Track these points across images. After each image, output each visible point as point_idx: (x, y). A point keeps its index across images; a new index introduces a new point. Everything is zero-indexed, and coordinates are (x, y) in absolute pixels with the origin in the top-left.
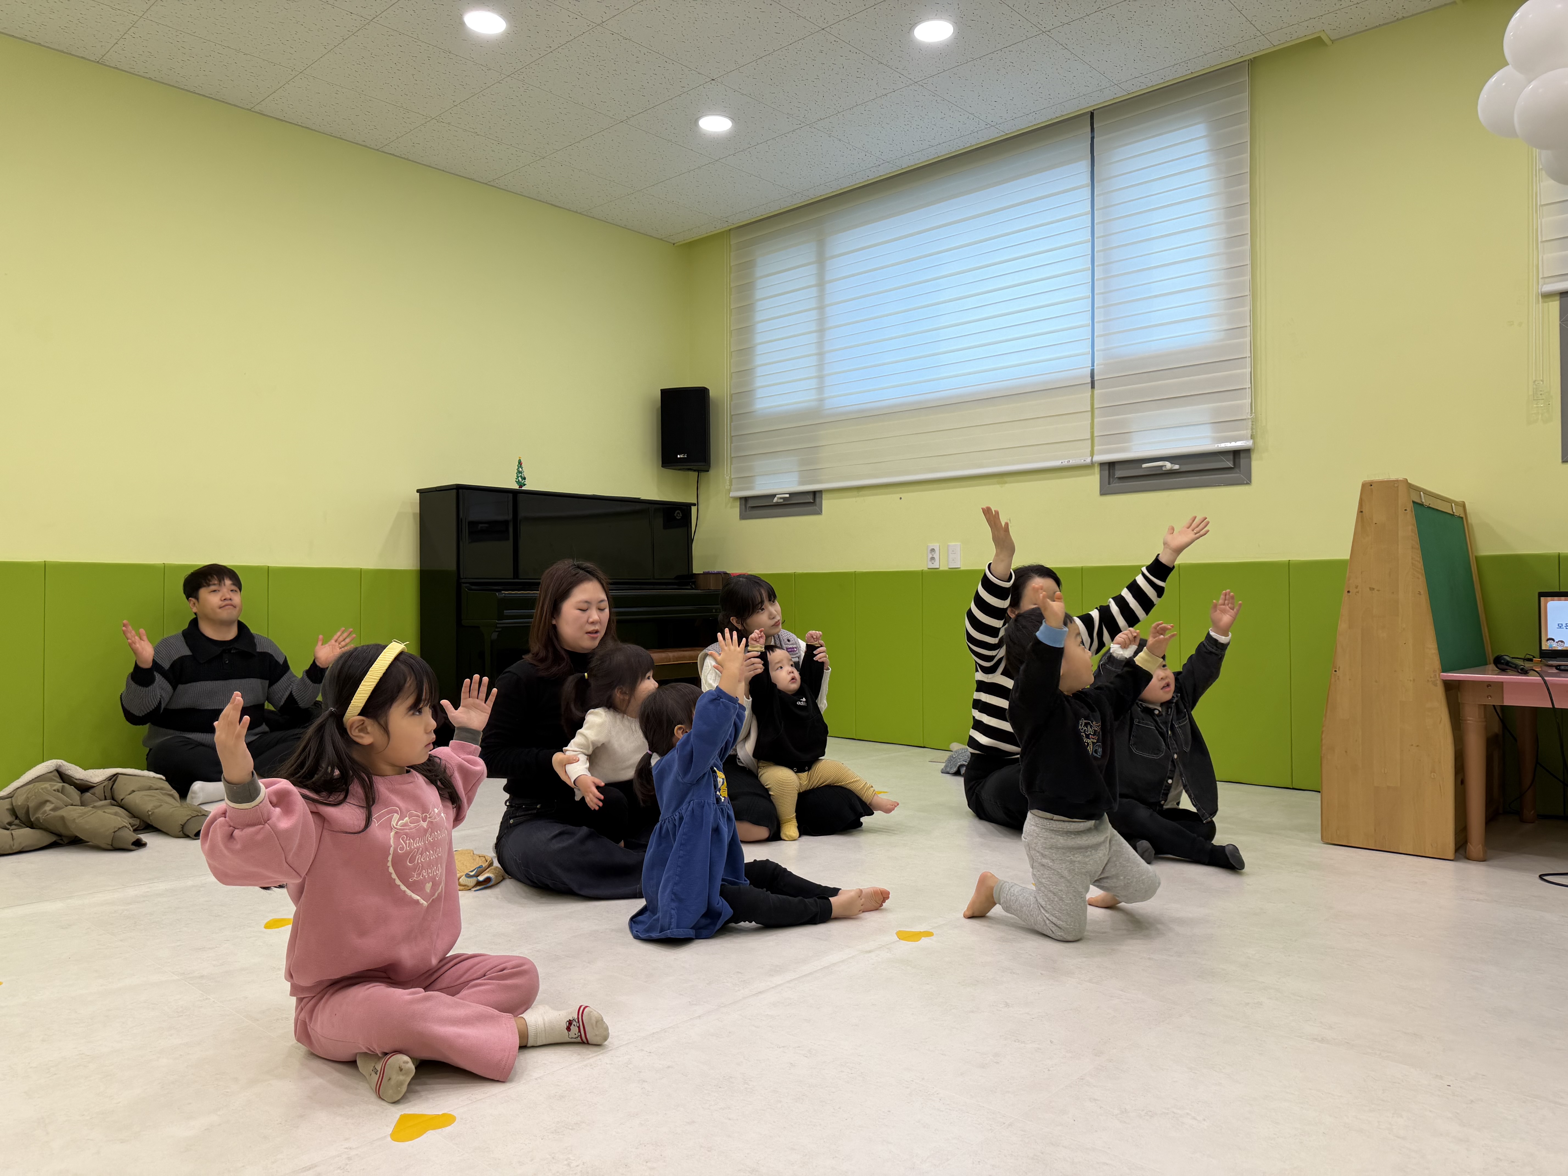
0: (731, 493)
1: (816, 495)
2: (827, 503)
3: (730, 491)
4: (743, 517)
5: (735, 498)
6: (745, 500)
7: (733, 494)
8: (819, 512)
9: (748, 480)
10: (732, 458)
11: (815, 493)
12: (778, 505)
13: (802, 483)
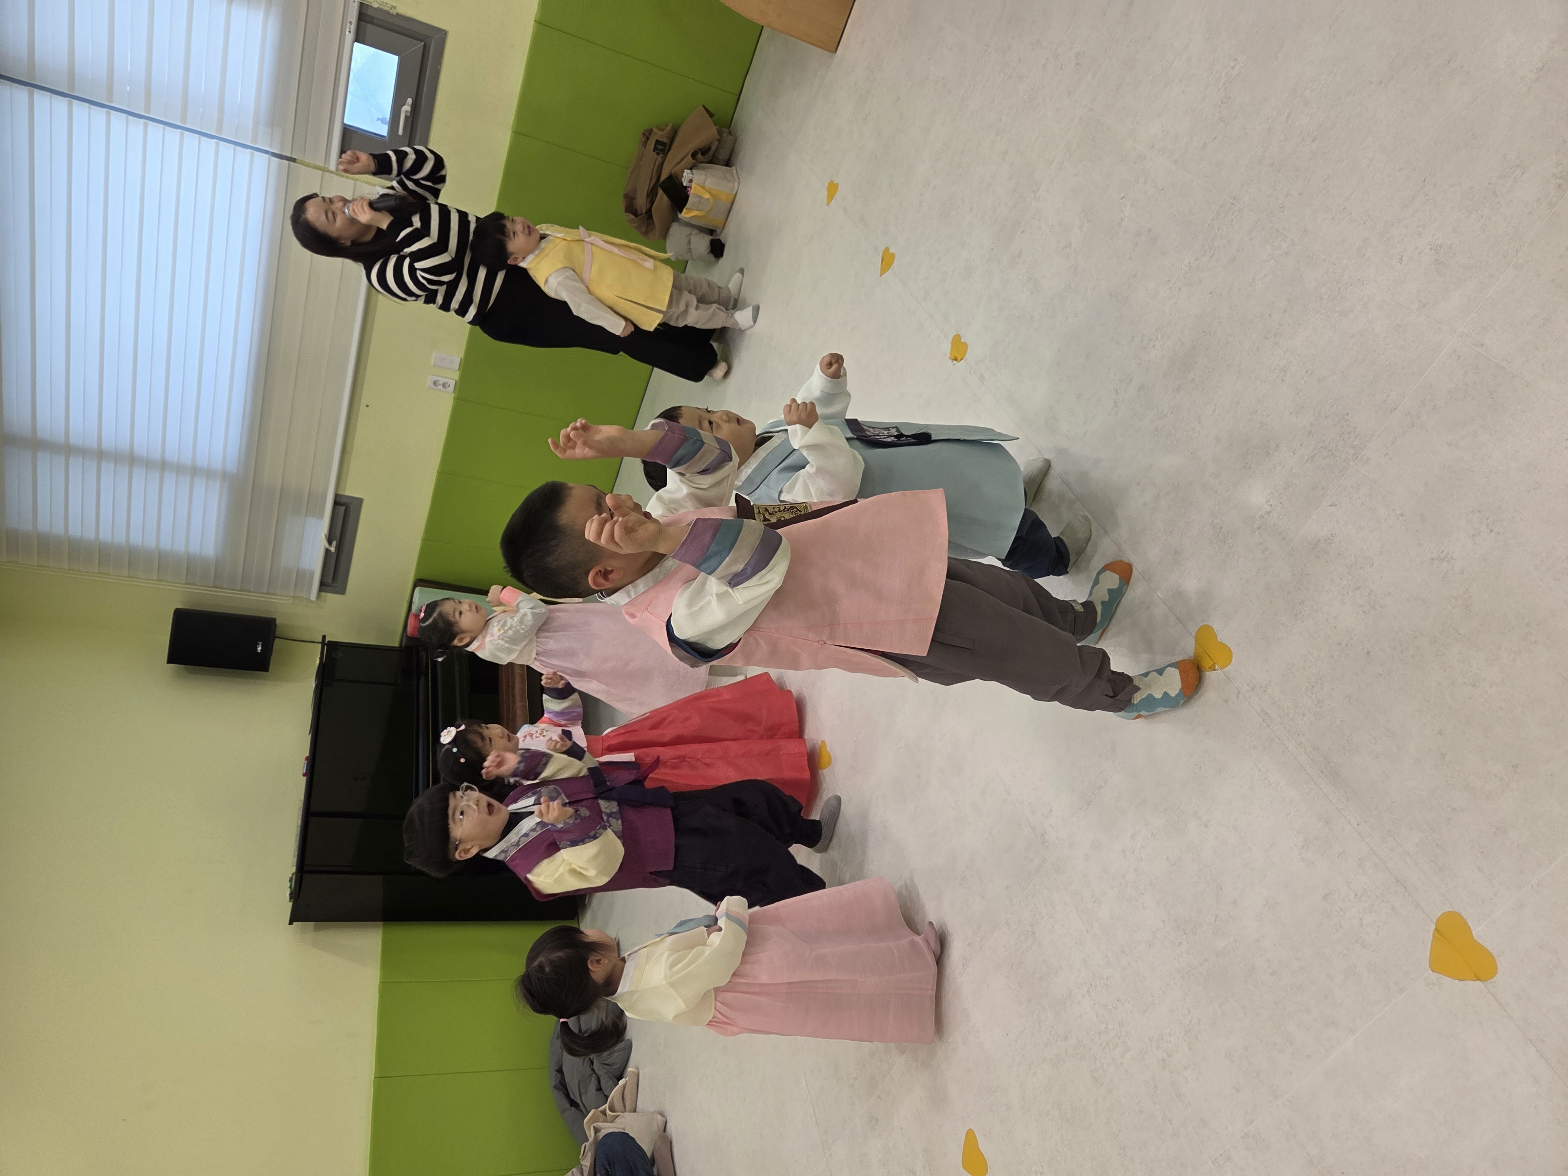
0: (311, 598)
1: (338, 502)
2: (350, 491)
3: (308, 600)
4: (342, 591)
5: (318, 597)
6: (324, 586)
7: (313, 597)
8: (360, 501)
9: (302, 577)
10: (268, 593)
11: (337, 503)
12: (339, 548)
13: (321, 515)
